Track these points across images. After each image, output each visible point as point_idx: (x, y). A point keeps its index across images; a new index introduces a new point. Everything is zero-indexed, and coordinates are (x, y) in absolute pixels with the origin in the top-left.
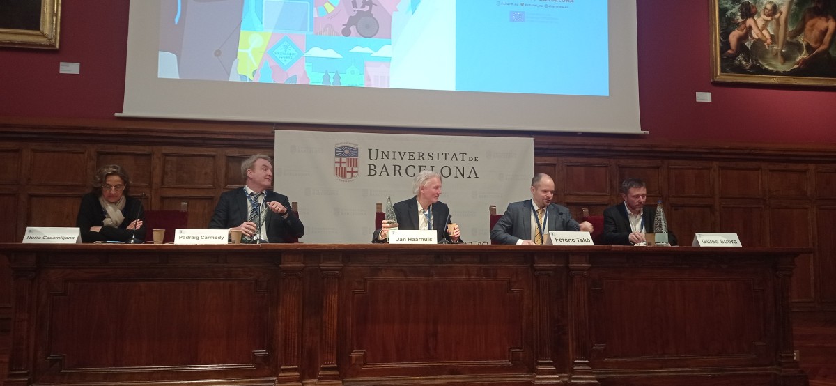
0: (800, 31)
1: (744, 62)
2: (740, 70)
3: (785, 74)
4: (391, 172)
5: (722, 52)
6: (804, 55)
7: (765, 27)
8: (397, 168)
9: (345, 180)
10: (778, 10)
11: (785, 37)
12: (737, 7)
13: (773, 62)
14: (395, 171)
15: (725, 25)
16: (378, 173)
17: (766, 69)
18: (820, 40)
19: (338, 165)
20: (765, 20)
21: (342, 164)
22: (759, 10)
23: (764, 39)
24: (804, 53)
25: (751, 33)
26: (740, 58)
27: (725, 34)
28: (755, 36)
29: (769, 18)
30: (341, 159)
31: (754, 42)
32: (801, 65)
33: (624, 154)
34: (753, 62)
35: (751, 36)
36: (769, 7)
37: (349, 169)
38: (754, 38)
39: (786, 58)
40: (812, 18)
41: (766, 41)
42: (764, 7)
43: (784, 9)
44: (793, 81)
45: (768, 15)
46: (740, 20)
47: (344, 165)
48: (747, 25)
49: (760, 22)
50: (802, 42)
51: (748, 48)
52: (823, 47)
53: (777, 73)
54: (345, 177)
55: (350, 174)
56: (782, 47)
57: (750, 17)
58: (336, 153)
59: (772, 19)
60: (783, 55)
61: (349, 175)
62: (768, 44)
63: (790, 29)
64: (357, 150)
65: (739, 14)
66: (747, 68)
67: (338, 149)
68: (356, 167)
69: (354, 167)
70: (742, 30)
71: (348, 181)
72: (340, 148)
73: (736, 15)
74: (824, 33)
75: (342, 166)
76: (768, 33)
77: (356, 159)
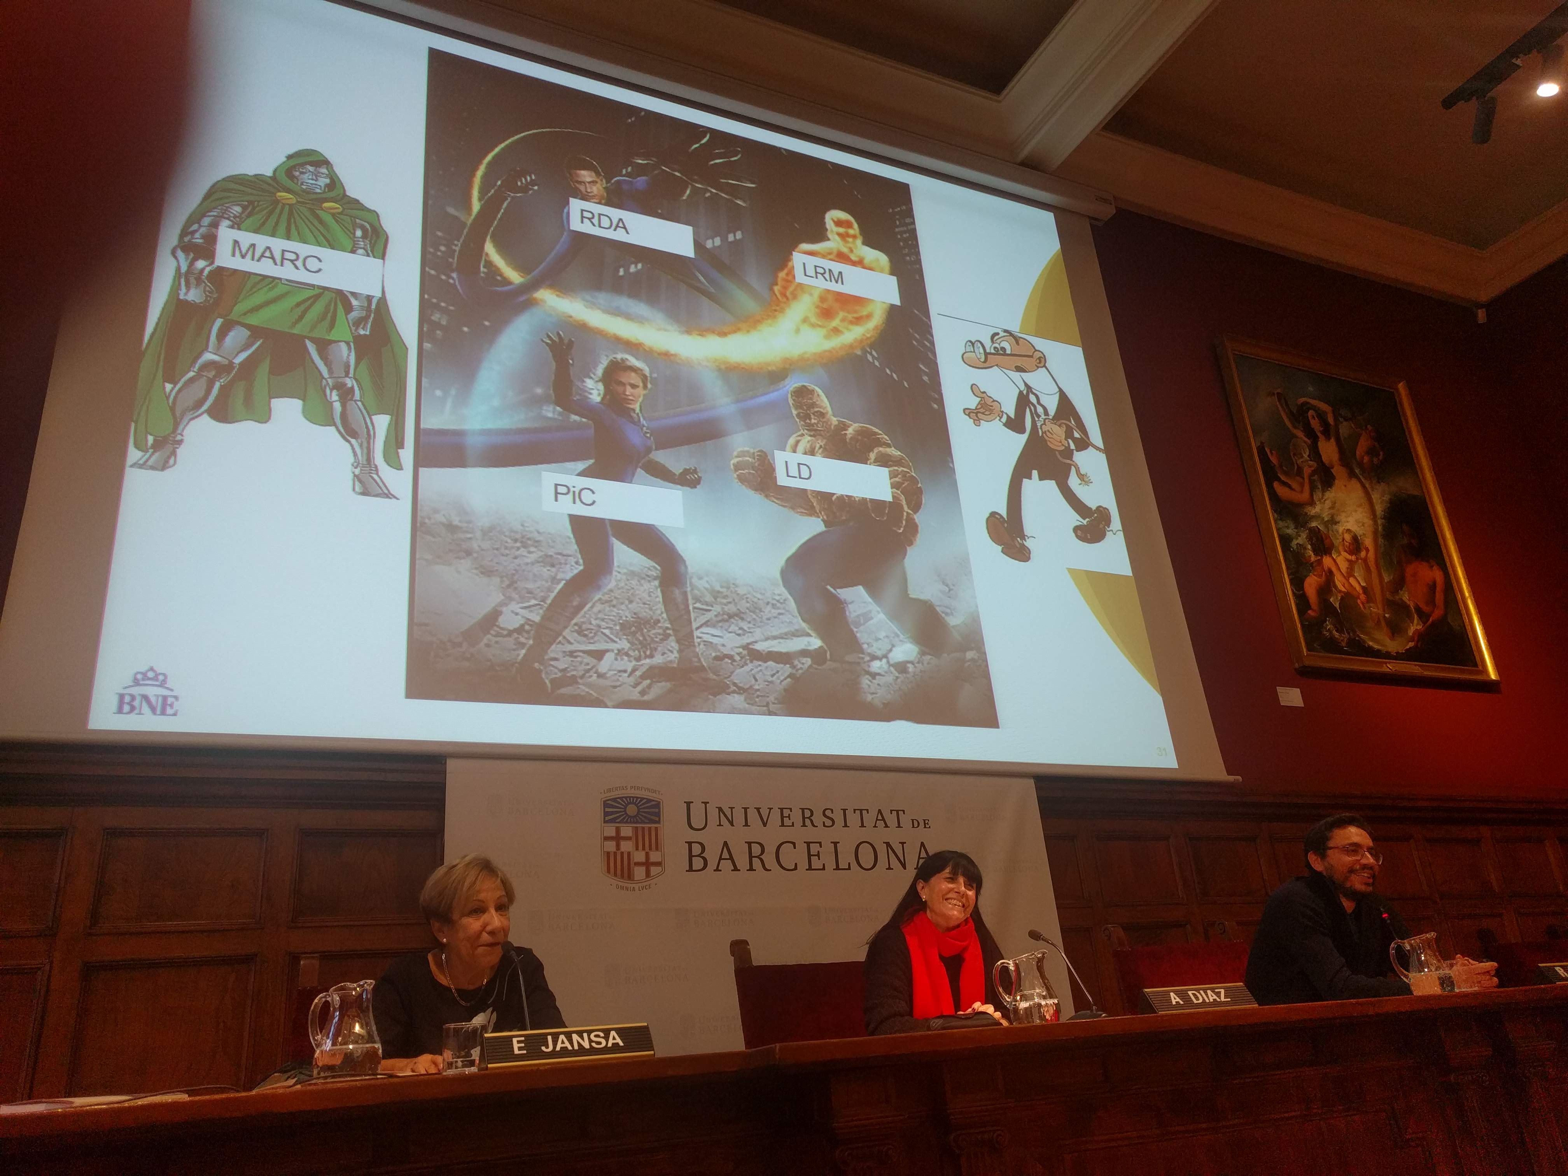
0: (1399, 583)
1: (1336, 634)
2: (1331, 646)
3: (1399, 657)
4: (742, 861)
5: (1301, 613)
6: (1415, 626)
7: (1350, 573)
8: (756, 849)
9: (629, 885)
10: (1362, 543)
11: (1383, 592)
12: (1303, 535)
13: (1378, 635)
14: (751, 857)
15: (1293, 564)
16: (712, 865)
17: (1370, 648)
18: (1432, 602)
19: (611, 846)
20: (1348, 560)
21: (622, 843)
22: (1336, 543)
23: (1355, 594)
24: (1416, 621)
25: (1334, 582)
26: (1329, 625)
27: (1298, 582)
28: (1340, 586)
29: (1353, 558)
30: (618, 830)
31: (1342, 596)
34: (1349, 633)
35: (1336, 587)
36: (1348, 537)
37: (640, 856)
38: (1340, 591)
39: (1395, 630)
40: (1410, 562)
41: (1358, 598)
42: (1341, 537)
43: (1368, 542)
44: (1413, 668)
45: (1351, 553)
48: (1326, 569)
49: (1344, 566)
50: (1408, 602)
51: (1335, 608)
52: (1438, 613)
53: (1388, 656)
54: (630, 877)
55: (644, 868)
56: (1384, 611)
57: (1326, 555)
58: (606, 814)
59: (1357, 559)
60: (1389, 623)
61: (639, 872)
62: (1363, 603)
63: (1387, 579)
64: (658, 805)
65: (1309, 547)
66: (1344, 644)
67: (609, 802)
68: (657, 849)
69: (650, 849)
70: (1320, 576)
71: (636, 886)
72: (614, 800)
73: (1305, 548)
74: (1433, 587)
75: (623, 849)
76: (1358, 582)
77: (656, 829)
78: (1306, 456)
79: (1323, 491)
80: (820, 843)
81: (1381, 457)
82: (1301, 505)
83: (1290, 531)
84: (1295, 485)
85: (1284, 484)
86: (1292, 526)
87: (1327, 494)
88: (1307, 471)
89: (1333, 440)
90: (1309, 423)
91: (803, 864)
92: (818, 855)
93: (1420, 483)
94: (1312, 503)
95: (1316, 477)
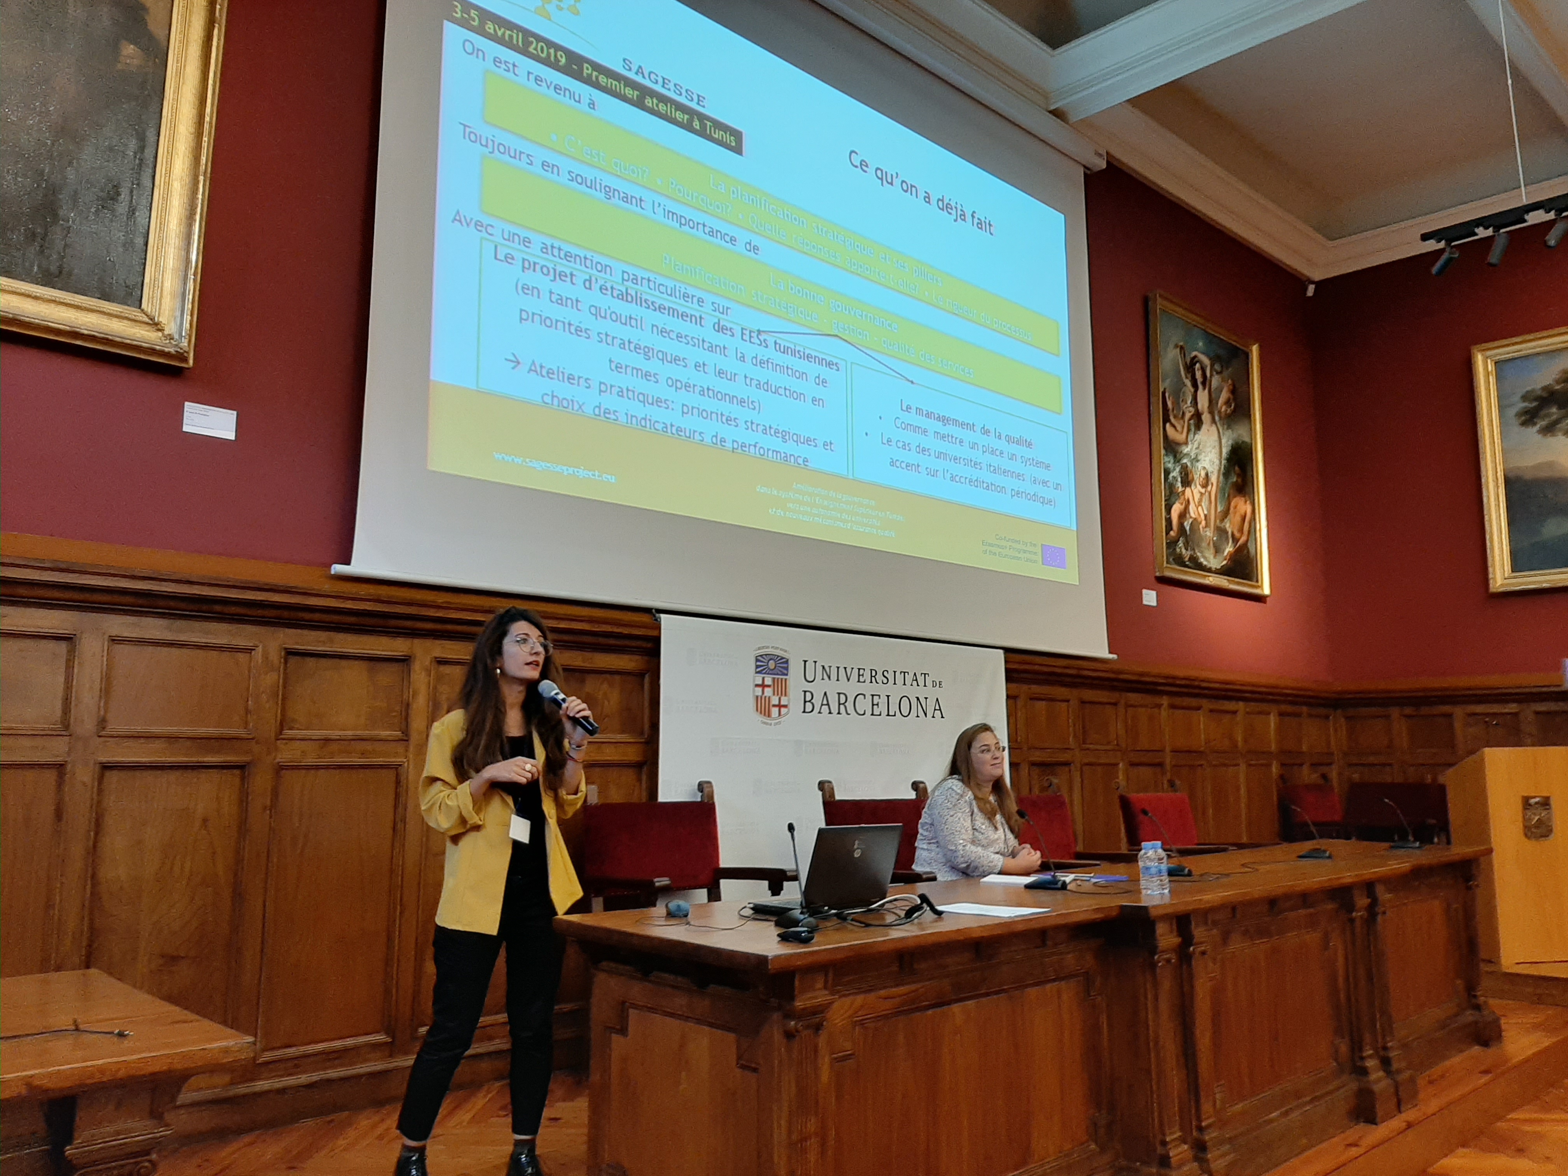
2: (1179, 561)
6: (1229, 549)
7: (1199, 503)
9: (769, 722)
10: (1211, 479)
11: (1215, 521)
12: (1178, 469)
13: (1207, 553)
15: (1168, 493)
16: (817, 708)
17: (1201, 564)
18: (1241, 530)
19: (759, 691)
20: (1200, 493)
21: (766, 689)
22: (1196, 477)
23: (1199, 520)
24: (1230, 544)
25: (1189, 510)
26: (1181, 544)
28: (1192, 515)
29: (1203, 491)
30: (763, 679)
31: (1192, 522)
32: (1229, 560)
33: (1088, 681)
34: (1191, 551)
35: (1189, 513)
36: (1203, 474)
37: (775, 700)
38: (1191, 517)
39: (1218, 550)
40: (1235, 497)
41: (1201, 523)
42: (1199, 473)
43: (1214, 479)
44: (1223, 582)
45: (1203, 486)
46: (1180, 489)
47: (768, 692)
48: (1186, 498)
49: (1197, 496)
50: (1228, 529)
51: (1186, 531)
52: (1243, 539)
53: (1209, 570)
54: (769, 716)
55: (777, 709)
56: (1214, 534)
57: (1188, 487)
58: (757, 667)
59: (1206, 491)
60: (1215, 544)
61: (775, 711)
62: (1203, 528)
63: (1219, 510)
64: (787, 662)
65: (1179, 479)
66: (1187, 559)
67: (759, 658)
68: (785, 695)
69: (782, 695)
70: (1182, 504)
71: (773, 722)
72: (761, 656)
73: (1177, 480)
74: (1244, 518)
75: (766, 694)
76: (1202, 512)
77: (786, 680)
78: (1189, 402)
79: (1195, 434)
80: (879, 696)
81: (1232, 407)
82: (1179, 444)
83: (1170, 465)
84: (1179, 428)
85: (1174, 426)
86: (1172, 461)
87: (1197, 436)
88: (1188, 416)
89: (1207, 391)
90: (1195, 374)
91: (869, 712)
92: (877, 705)
93: (1251, 431)
94: (1186, 443)
95: (1192, 422)
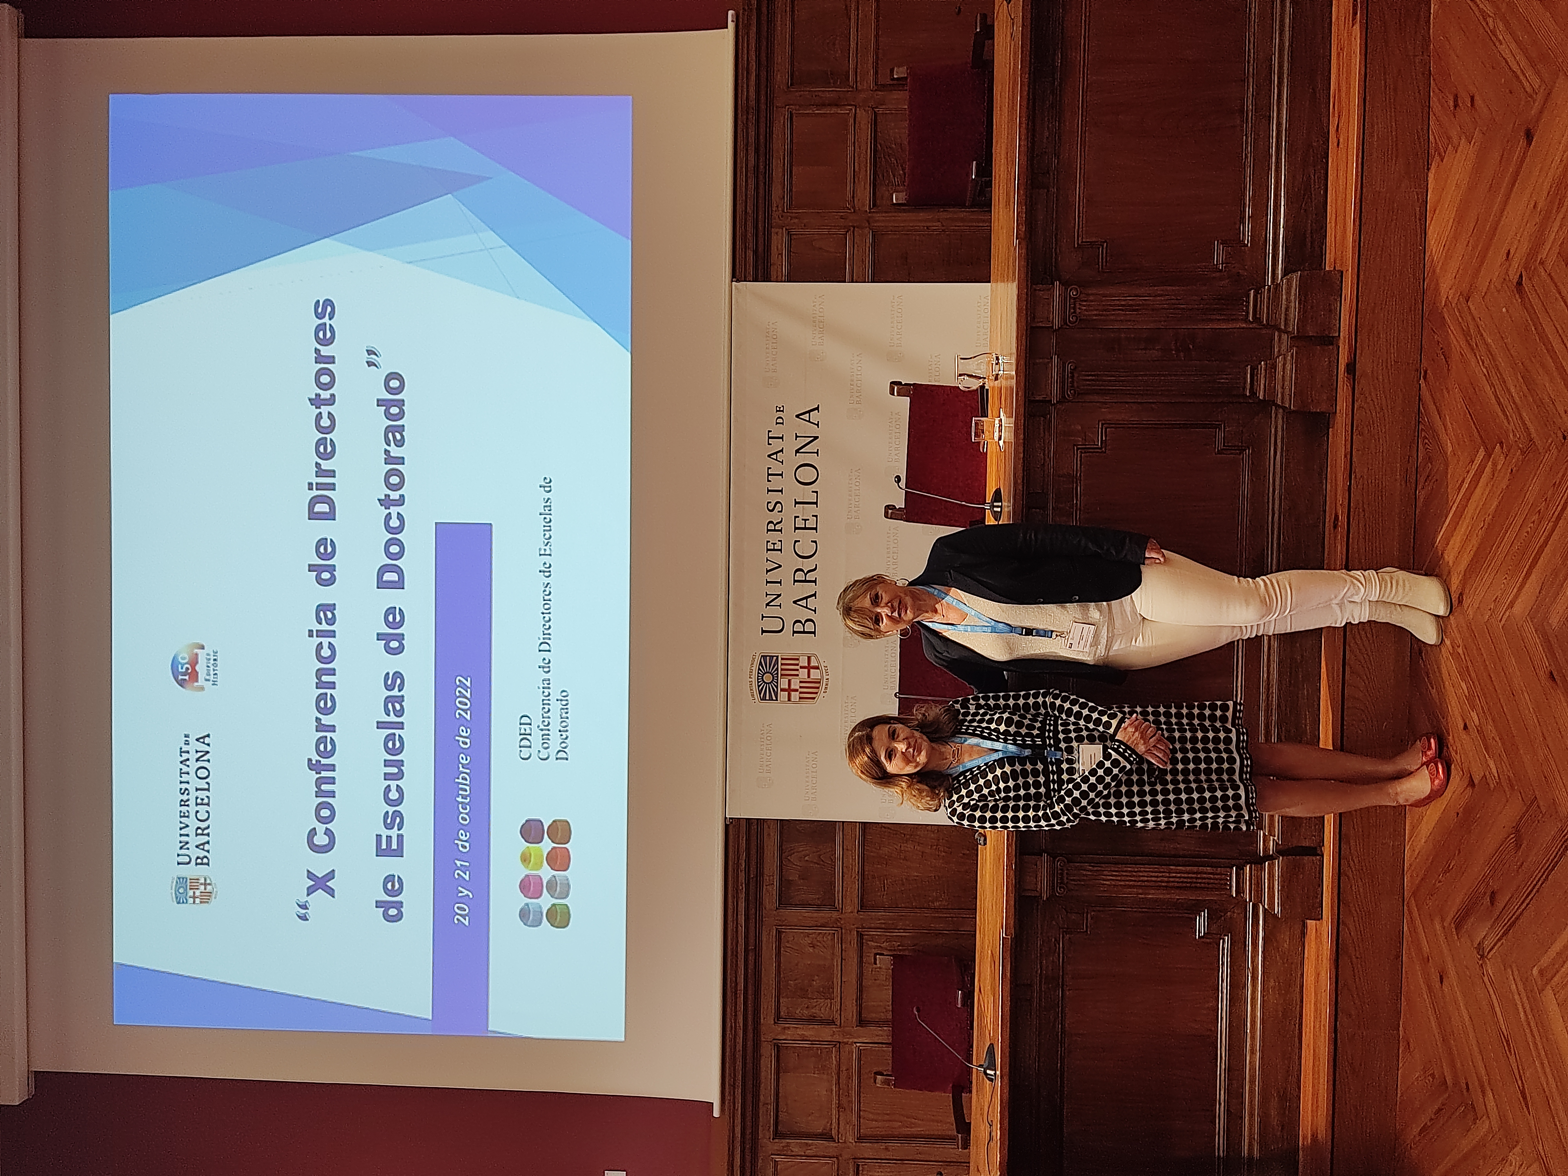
4: (809, 589)
8: (800, 576)
9: (825, 682)
14: (805, 581)
16: (810, 615)
19: (795, 696)
21: (793, 687)
30: (782, 690)
33: (763, 74)
37: (803, 673)
47: (795, 684)
54: (818, 682)
55: (812, 671)
58: (771, 698)
61: (815, 674)
64: (764, 657)
67: (762, 696)
69: (797, 665)
71: (825, 677)
72: (760, 693)
75: (797, 687)
77: (782, 659)
80: (796, 517)
91: (812, 535)
92: (805, 520)
